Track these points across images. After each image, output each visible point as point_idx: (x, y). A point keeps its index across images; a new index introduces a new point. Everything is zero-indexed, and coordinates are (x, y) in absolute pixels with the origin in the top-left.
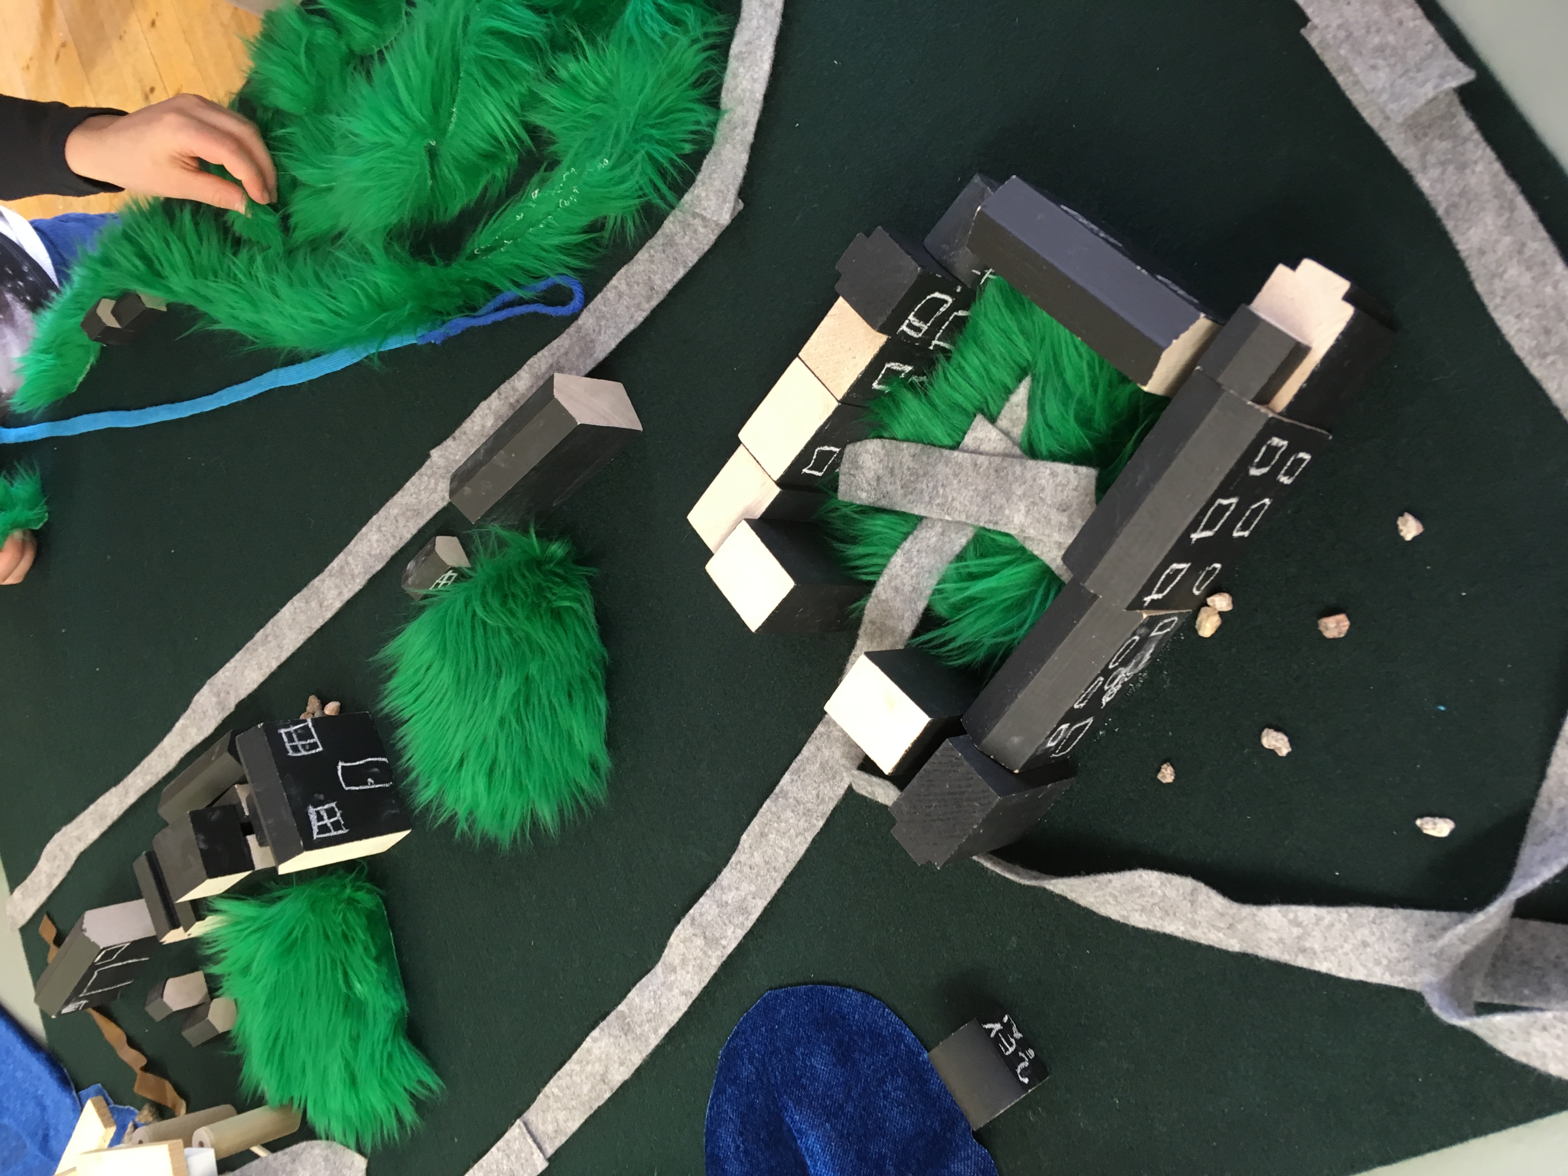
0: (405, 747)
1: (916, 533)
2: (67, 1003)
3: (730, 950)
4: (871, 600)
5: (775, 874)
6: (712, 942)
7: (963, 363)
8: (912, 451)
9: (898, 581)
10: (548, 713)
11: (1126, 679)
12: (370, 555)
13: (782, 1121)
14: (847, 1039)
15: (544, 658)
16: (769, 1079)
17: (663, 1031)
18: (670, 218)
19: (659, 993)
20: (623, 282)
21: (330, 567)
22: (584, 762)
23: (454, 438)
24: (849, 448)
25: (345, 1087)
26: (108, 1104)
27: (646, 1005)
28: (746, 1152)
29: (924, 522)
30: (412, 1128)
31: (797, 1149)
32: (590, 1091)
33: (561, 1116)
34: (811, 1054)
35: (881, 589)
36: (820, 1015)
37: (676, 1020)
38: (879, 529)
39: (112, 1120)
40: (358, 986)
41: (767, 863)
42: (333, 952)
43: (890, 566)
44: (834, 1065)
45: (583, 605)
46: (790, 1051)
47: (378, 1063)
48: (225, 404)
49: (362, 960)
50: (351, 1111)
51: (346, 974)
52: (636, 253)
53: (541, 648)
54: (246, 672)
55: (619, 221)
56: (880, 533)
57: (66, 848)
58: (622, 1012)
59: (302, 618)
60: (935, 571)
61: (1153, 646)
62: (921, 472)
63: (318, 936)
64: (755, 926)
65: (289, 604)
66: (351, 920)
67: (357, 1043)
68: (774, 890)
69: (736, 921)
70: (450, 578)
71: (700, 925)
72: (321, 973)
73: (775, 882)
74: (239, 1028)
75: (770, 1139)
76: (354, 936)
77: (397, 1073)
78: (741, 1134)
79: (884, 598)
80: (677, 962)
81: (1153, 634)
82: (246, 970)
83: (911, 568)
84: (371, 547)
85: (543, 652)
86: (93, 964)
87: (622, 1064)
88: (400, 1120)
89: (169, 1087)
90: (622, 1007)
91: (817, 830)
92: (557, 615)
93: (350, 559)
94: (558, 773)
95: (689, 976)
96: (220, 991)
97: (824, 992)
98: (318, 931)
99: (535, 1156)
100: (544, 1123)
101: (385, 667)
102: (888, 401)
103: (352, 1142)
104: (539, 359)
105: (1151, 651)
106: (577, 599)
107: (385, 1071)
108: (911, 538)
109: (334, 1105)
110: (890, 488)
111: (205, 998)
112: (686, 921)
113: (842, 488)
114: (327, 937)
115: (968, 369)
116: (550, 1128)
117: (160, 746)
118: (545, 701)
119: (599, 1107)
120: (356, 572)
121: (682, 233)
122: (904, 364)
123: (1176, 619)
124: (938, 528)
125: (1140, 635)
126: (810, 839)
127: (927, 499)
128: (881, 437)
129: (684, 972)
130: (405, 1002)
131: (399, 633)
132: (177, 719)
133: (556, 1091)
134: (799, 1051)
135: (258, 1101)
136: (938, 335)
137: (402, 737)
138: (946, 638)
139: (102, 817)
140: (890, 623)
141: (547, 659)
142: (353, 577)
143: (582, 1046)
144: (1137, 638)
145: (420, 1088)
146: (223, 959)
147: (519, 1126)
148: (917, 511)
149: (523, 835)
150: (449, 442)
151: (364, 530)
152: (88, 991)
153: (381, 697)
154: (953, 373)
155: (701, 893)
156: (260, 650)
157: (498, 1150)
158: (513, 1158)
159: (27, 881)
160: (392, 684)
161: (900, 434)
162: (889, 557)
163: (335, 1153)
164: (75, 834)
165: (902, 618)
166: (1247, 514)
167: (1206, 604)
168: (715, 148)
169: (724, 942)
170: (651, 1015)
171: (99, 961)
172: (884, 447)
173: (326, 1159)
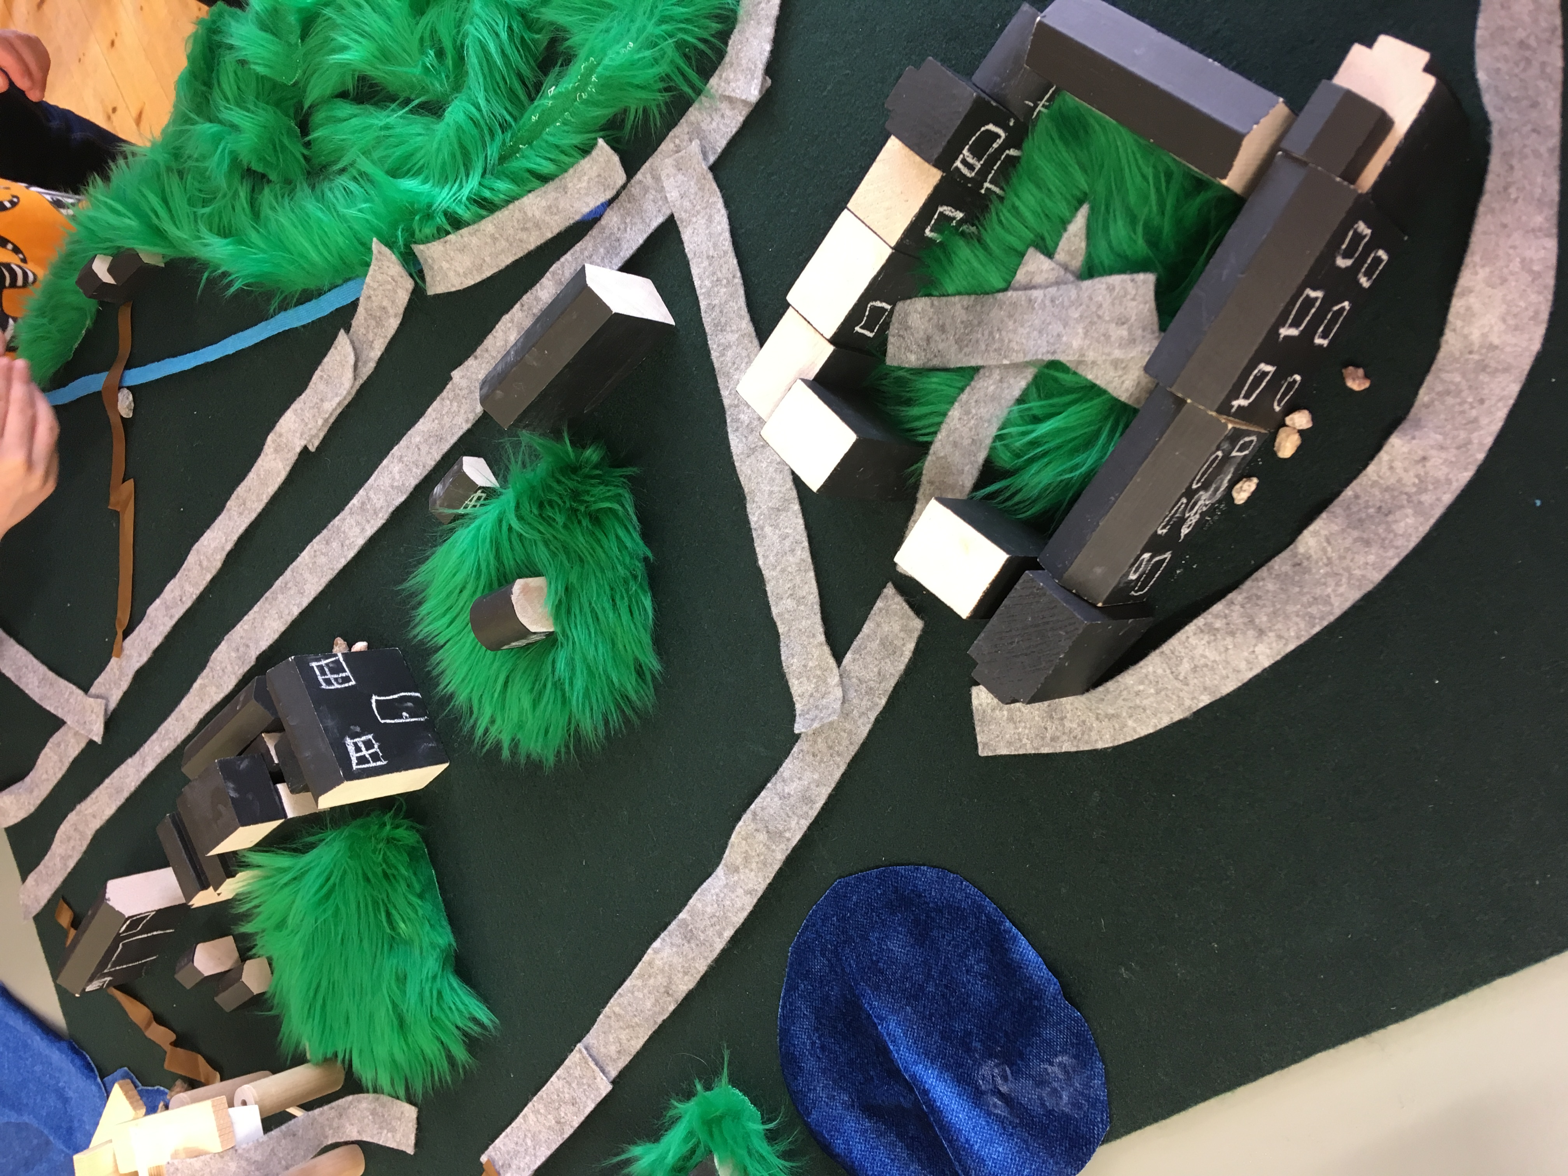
0: (442, 672)
1: (973, 383)
2: (91, 980)
3: (794, 842)
4: (929, 458)
5: (838, 759)
6: (775, 835)
7: (1018, 203)
8: (965, 303)
9: (957, 435)
10: (590, 621)
11: (1204, 509)
12: (392, 487)
13: (861, 1008)
14: (923, 917)
15: (583, 567)
16: (843, 970)
17: (728, 933)
18: (696, 105)
19: (722, 895)
20: (649, 176)
21: (350, 505)
22: (628, 667)
23: (476, 358)
24: (900, 305)
25: (393, 1030)
26: (136, 1087)
27: (709, 910)
28: (823, 1048)
29: (982, 371)
30: (464, 1067)
31: (879, 1035)
32: (654, 1005)
33: (623, 1036)
34: (887, 936)
35: (940, 446)
36: (893, 897)
37: (741, 921)
38: (934, 386)
39: (141, 1102)
40: (402, 925)
41: (830, 748)
42: (375, 893)
43: (947, 420)
44: (912, 946)
45: (623, 506)
46: (865, 938)
47: (427, 1002)
48: (231, 352)
49: (406, 898)
50: (400, 1057)
51: (388, 915)
52: (659, 145)
53: (580, 556)
54: (266, 623)
55: (640, 111)
56: (936, 391)
57: (81, 828)
58: (684, 919)
59: (322, 560)
60: (995, 420)
61: (1232, 470)
62: (976, 322)
63: (357, 880)
64: (819, 815)
65: (308, 548)
66: (392, 857)
67: (404, 984)
68: (837, 775)
69: (799, 812)
70: (479, 498)
71: (762, 820)
72: (363, 915)
73: (838, 767)
74: (276, 986)
75: (848, 1030)
76: (396, 873)
77: (448, 1012)
78: (817, 1030)
79: (942, 454)
80: (739, 861)
81: (1234, 454)
82: (281, 925)
83: (969, 420)
84: (394, 479)
85: (581, 560)
86: (119, 934)
87: (686, 973)
88: (451, 1059)
89: (201, 1060)
90: (682, 915)
91: (879, 709)
92: (596, 518)
93: (372, 494)
94: (602, 681)
95: (753, 873)
96: (254, 951)
97: (897, 873)
98: (357, 874)
99: (599, 1079)
100: (606, 1045)
101: (413, 595)
102: (939, 253)
103: (402, 1093)
104: (563, 265)
105: (1229, 477)
106: (618, 498)
107: (435, 1008)
108: (968, 389)
109: (382, 1052)
110: (941, 346)
111: (237, 962)
112: (747, 816)
113: (891, 349)
114: (367, 880)
115: (1022, 209)
116: (613, 1049)
117: (177, 710)
118: (587, 609)
119: (664, 1021)
120: (378, 506)
121: (709, 119)
122: (956, 209)
123: (1254, 438)
124: (996, 376)
125: (1223, 451)
126: (872, 719)
127: (983, 347)
128: (929, 295)
129: (747, 871)
130: (451, 936)
131: (427, 558)
132: (194, 680)
133: (617, 1009)
134: (874, 936)
135: (299, 1059)
136: (990, 176)
137: (438, 664)
138: (1012, 490)
139: (119, 791)
140: (950, 480)
141: (586, 566)
142: (376, 513)
143: (643, 959)
144: (1220, 453)
145: (471, 1025)
146: (259, 914)
147: (580, 1051)
148: (973, 363)
149: (568, 752)
150: (471, 362)
151: (385, 462)
152: (113, 966)
153: (412, 624)
154: (1008, 214)
155: (762, 787)
156: (280, 597)
157: (558, 1078)
158: (574, 1085)
159: (41, 867)
160: (424, 609)
161: (951, 289)
162: (945, 414)
163: (383, 1105)
164: (90, 811)
165: (962, 472)
166: (1329, 316)
167: (1284, 425)
168: (738, 27)
169: (787, 835)
170: (715, 919)
171: (124, 932)
172: (932, 305)
173: (374, 1113)
